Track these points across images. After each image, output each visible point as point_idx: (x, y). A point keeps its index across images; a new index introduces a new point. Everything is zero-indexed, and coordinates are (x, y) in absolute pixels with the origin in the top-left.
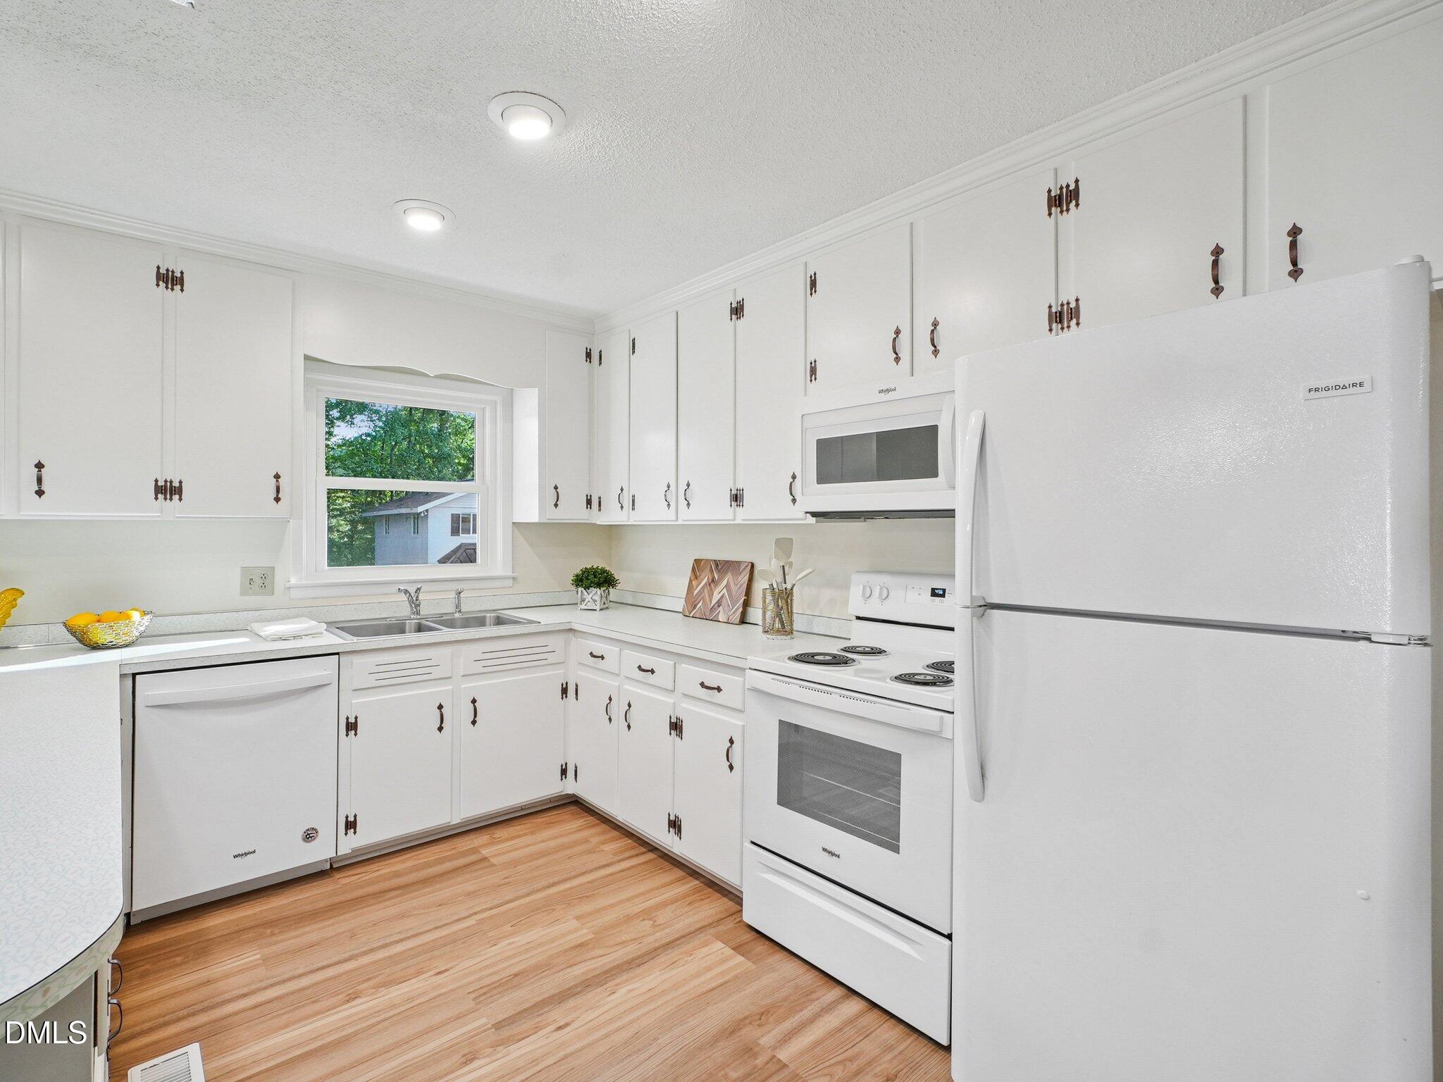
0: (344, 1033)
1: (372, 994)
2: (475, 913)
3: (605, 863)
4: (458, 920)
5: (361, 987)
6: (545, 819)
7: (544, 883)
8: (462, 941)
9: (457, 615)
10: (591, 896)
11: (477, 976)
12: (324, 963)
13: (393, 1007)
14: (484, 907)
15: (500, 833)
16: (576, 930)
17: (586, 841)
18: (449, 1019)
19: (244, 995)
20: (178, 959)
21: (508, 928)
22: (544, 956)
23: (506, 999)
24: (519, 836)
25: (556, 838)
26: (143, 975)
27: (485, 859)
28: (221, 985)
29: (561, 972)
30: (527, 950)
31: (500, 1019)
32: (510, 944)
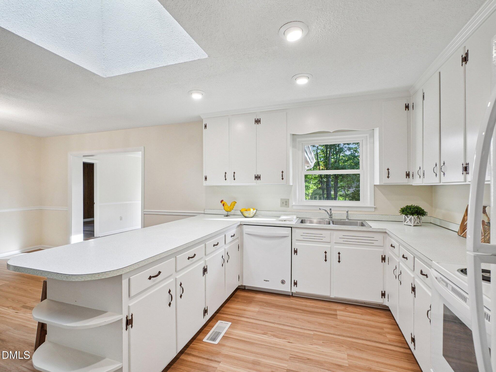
0: (255, 342)
1: (269, 336)
2: (316, 331)
3: (381, 341)
4: (309, 330)
5: (269, 332)
6: (371, 311)
7: (349, 335)
8: (304, 337)
9: (347, 220)
10: (362, 350)
11: (298, 351)
12: (268, 320)
13: (270, 343)
14: (321, 331)
15: (350, 309)
16: (344, 359)
17: (382, 328)
18: (279, 357)
19: (247, 318)
20: (245, 301)
21: (321, 342)
22: (323, 360)
23: (298, 364)
24: (355, 313)
25: (369, 321)
26: (238, 301)
27: (336, 315)
28: (246, 312)
29: (323, 370)
30: (320, 354)
31: (291, 369)
32: (317, 348)
